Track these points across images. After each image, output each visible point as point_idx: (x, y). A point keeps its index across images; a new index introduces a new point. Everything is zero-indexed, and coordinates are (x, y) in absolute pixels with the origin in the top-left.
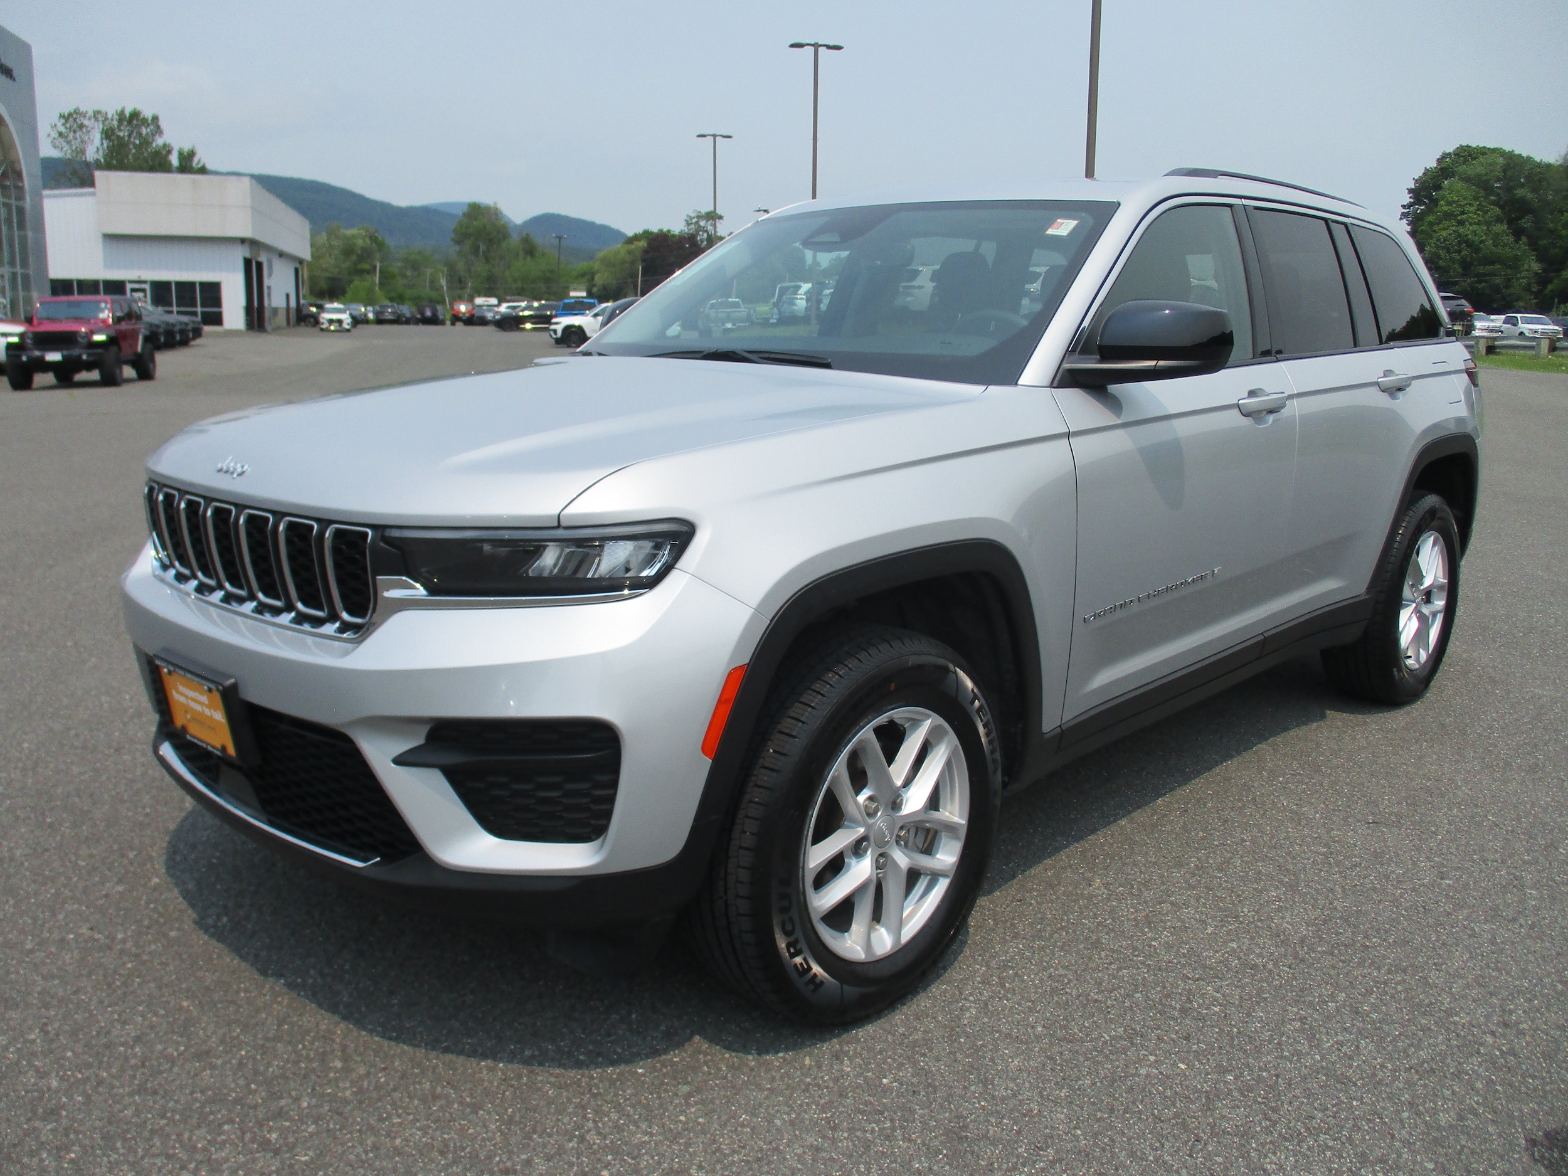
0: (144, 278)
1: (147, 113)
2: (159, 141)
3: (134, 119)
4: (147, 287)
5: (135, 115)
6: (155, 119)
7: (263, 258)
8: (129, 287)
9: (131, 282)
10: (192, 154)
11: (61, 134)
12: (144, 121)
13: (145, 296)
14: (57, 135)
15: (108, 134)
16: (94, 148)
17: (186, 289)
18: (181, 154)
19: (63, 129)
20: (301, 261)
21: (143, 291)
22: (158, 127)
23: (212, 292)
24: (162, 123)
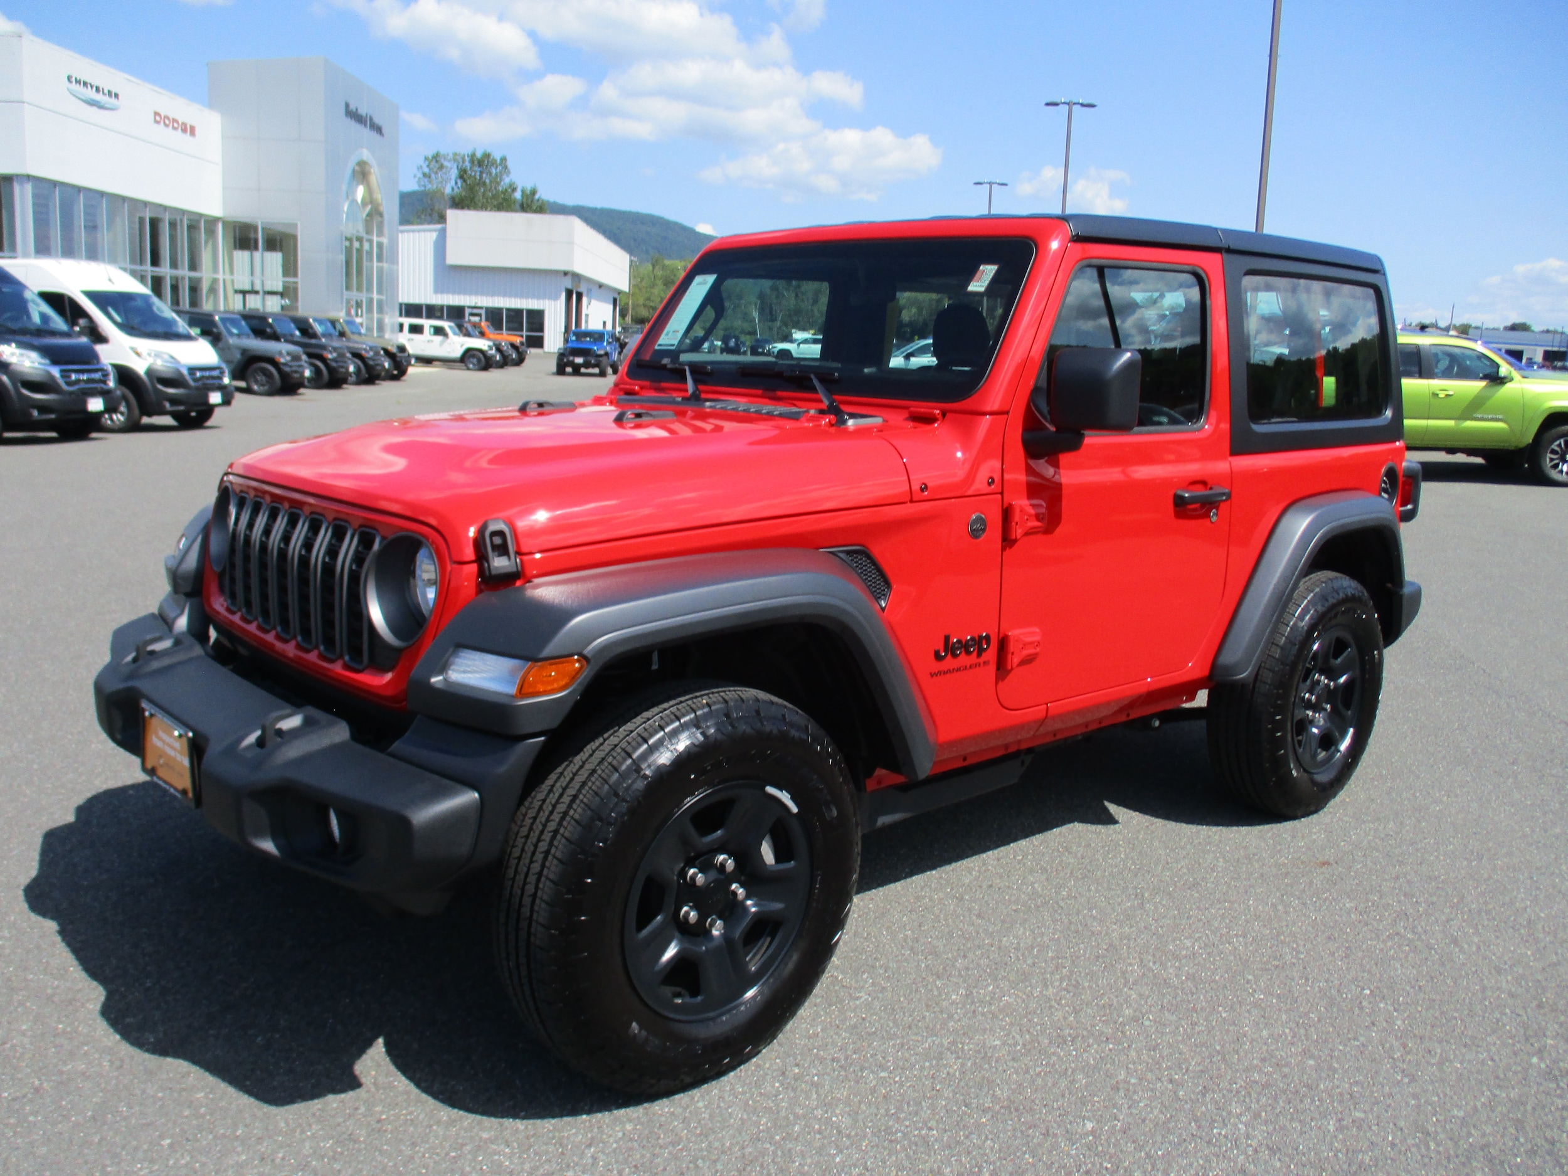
0: (479, 304)
1: (497, 156)
2: (507, 180)
3: (483, 162)
4: (483, 312)
5: (487, 156)
6: (504, 159)
7: (582, 289)
8: (467, 312)
9: (469, 307)
10: (534, 192)
11: (425, 175)
12: (493, 163)
13: (481, 320)
14: (421, 176)
15: (462, 175)
16: (450, 186)
17: (515, 315)
18: (523, 192)
19: (426, 170)
20: (620, 292)
21: (479, 315)
22: (506, 167)
23: (536, 319)
24: (510, 164)
